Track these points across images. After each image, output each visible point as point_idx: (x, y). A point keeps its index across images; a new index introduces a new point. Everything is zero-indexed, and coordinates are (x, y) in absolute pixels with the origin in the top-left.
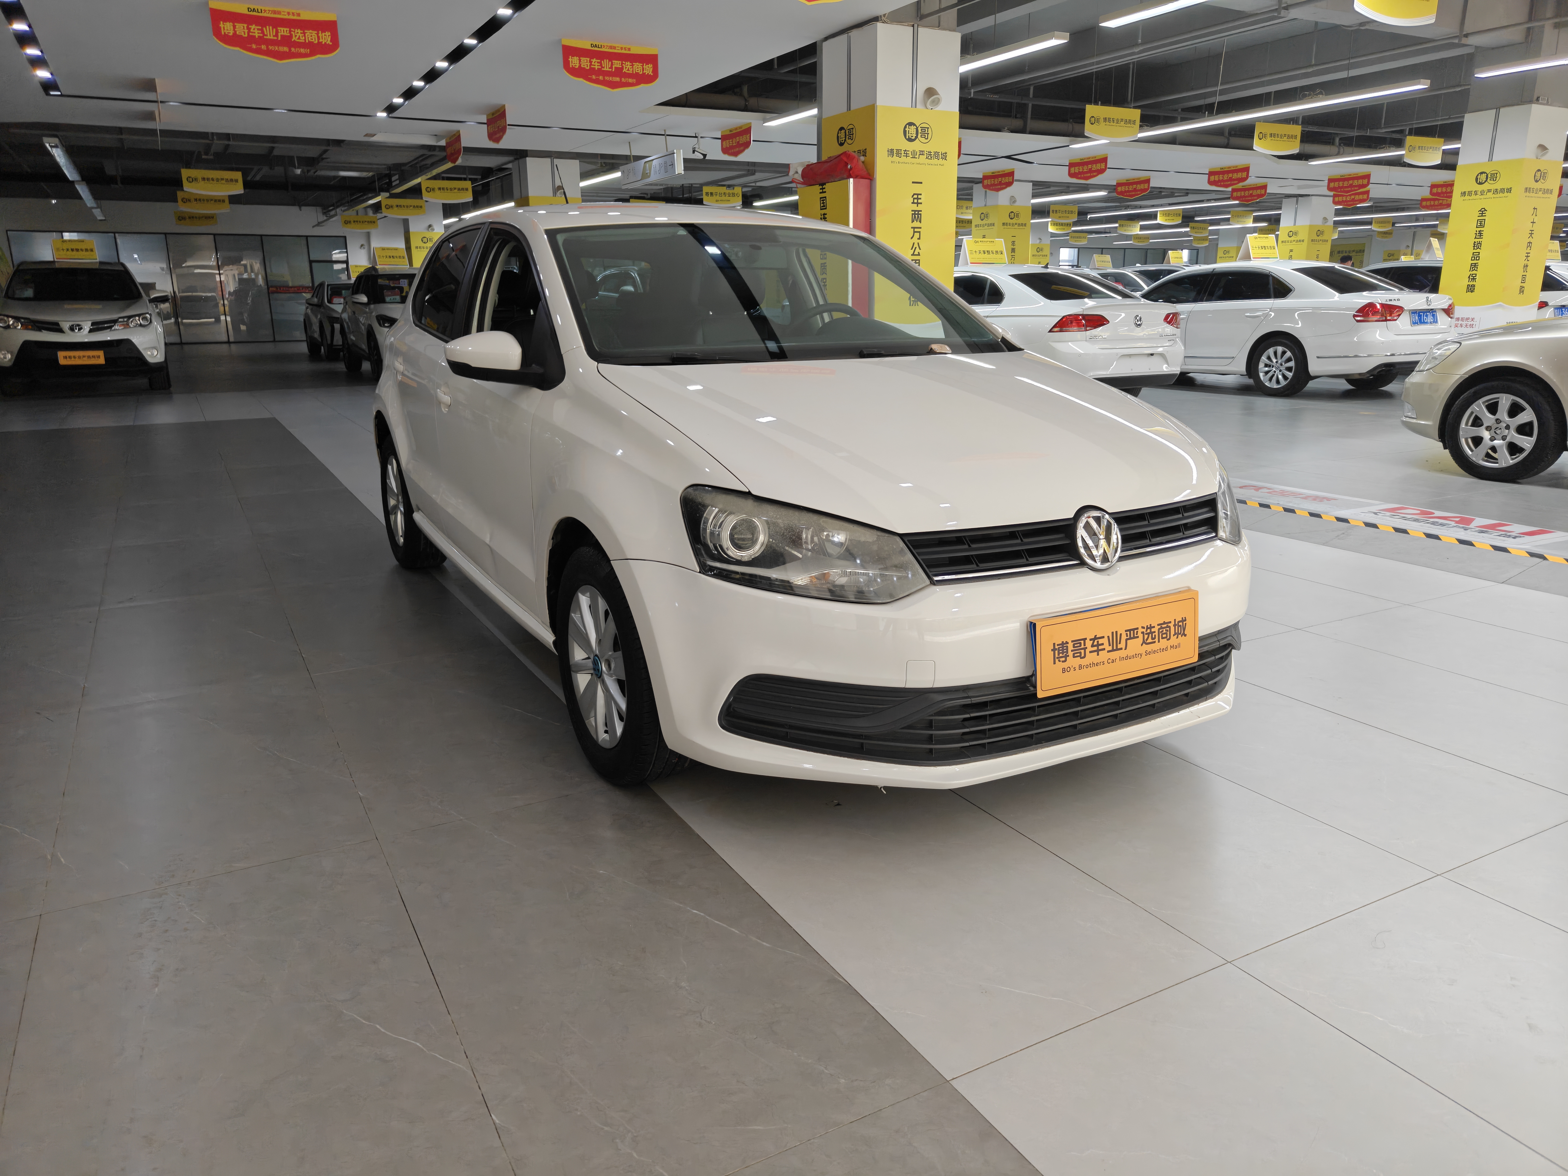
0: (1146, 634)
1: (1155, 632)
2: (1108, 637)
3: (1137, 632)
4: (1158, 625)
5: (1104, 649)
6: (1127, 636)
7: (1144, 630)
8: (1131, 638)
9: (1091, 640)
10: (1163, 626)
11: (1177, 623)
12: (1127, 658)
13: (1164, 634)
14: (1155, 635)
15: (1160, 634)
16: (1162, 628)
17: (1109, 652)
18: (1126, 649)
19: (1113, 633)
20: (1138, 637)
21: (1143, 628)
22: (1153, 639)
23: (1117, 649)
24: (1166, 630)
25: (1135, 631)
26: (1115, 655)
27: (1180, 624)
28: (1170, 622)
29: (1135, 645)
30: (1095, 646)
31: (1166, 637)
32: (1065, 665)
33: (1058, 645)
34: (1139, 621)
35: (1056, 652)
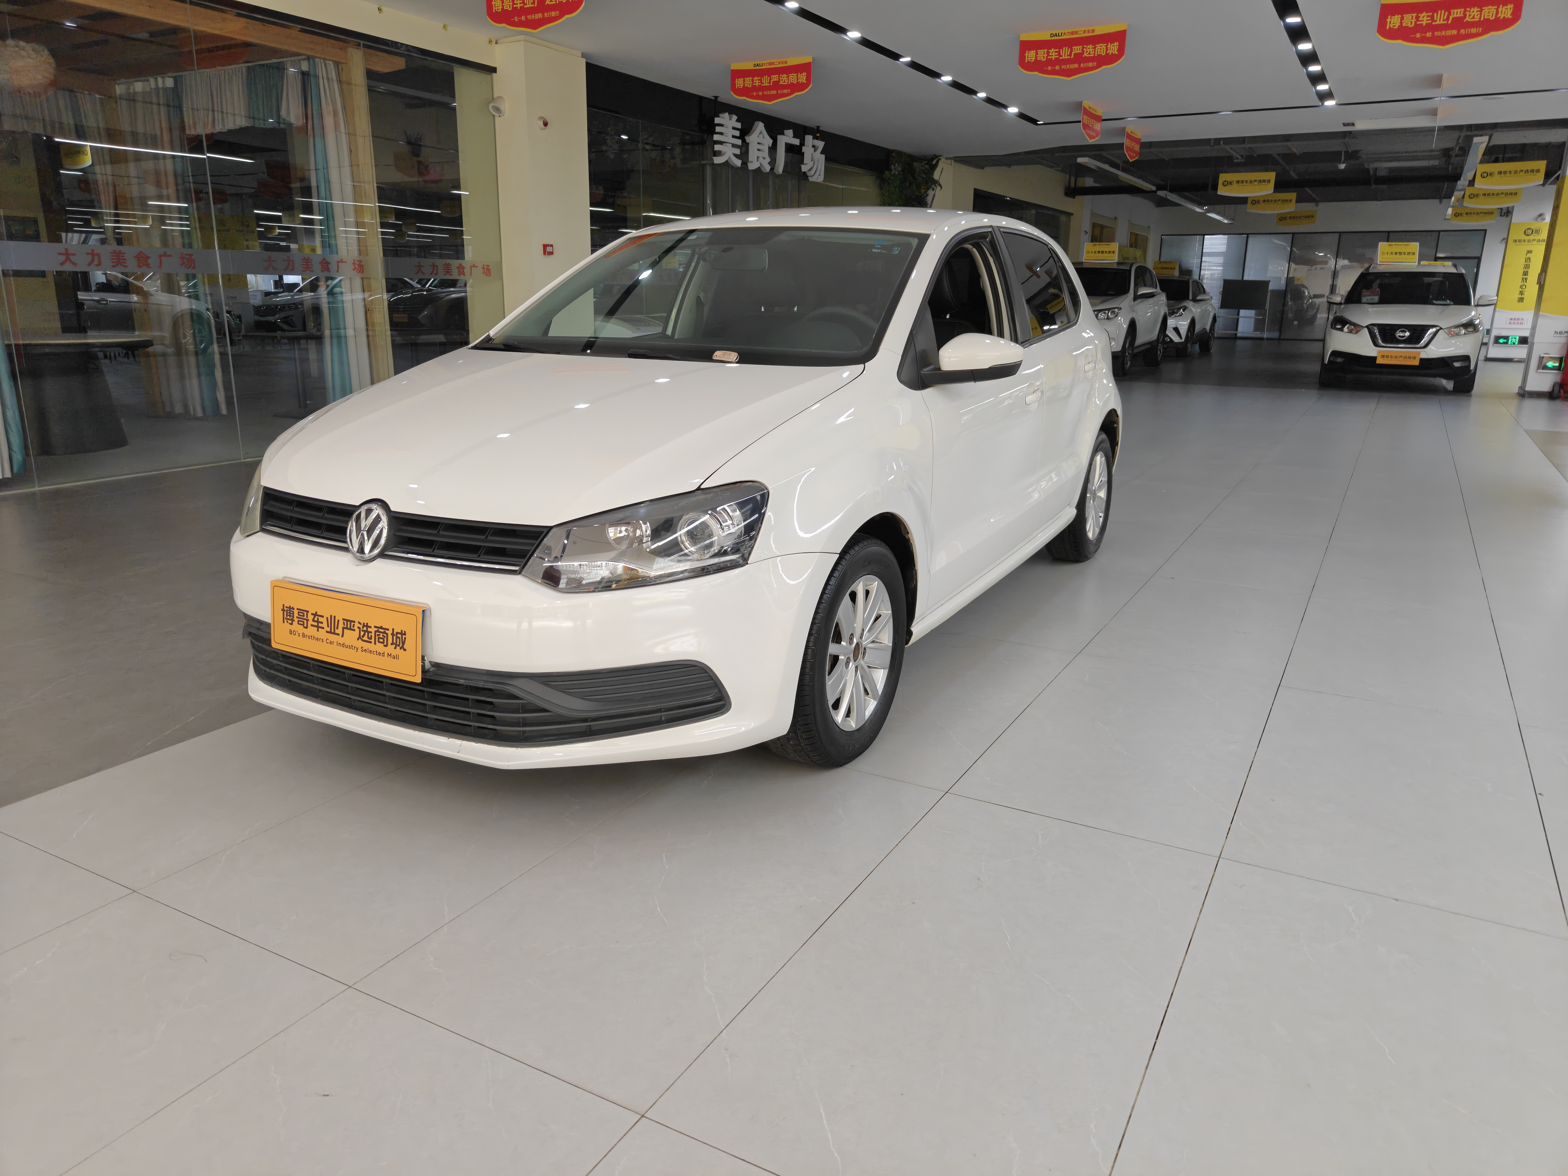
0: (363, 631)
1: (371, 632)
2: (327, 618)
3: (354, 625)
4: (375, 627)
5: (323, 628)
6: (344, 625)
7: (361, 626)
8: (347, 628)
9: (312, 614)
10: (380, 630)
11: (395, 633)
12: (343, 645)
13: (381, 638)
14: (371, 636)
15: (377, 637)
16: (378, 631)
17: (327, 632)
18: (342, 636)
19: (331, 616)
20: (354, 630)
21: (359, 623)
22: (368, 638)
23: (334, 633)
24: (383, 636)
25: (352, 623)
26: (332, 637)
27: (399, 635)
28: (388, 630)
29: (351, 637)
30: (315, 621)
31: (383, 643)
32: (291, 627)
33: (286, 607)
34: (359, 616)
35: (285, 613)
